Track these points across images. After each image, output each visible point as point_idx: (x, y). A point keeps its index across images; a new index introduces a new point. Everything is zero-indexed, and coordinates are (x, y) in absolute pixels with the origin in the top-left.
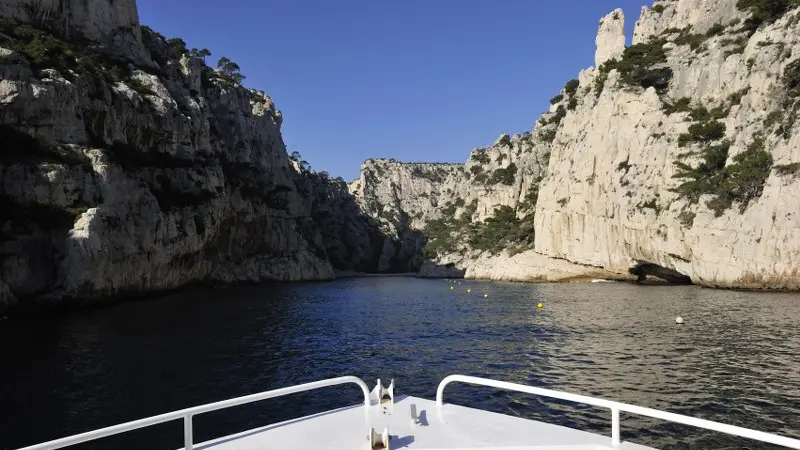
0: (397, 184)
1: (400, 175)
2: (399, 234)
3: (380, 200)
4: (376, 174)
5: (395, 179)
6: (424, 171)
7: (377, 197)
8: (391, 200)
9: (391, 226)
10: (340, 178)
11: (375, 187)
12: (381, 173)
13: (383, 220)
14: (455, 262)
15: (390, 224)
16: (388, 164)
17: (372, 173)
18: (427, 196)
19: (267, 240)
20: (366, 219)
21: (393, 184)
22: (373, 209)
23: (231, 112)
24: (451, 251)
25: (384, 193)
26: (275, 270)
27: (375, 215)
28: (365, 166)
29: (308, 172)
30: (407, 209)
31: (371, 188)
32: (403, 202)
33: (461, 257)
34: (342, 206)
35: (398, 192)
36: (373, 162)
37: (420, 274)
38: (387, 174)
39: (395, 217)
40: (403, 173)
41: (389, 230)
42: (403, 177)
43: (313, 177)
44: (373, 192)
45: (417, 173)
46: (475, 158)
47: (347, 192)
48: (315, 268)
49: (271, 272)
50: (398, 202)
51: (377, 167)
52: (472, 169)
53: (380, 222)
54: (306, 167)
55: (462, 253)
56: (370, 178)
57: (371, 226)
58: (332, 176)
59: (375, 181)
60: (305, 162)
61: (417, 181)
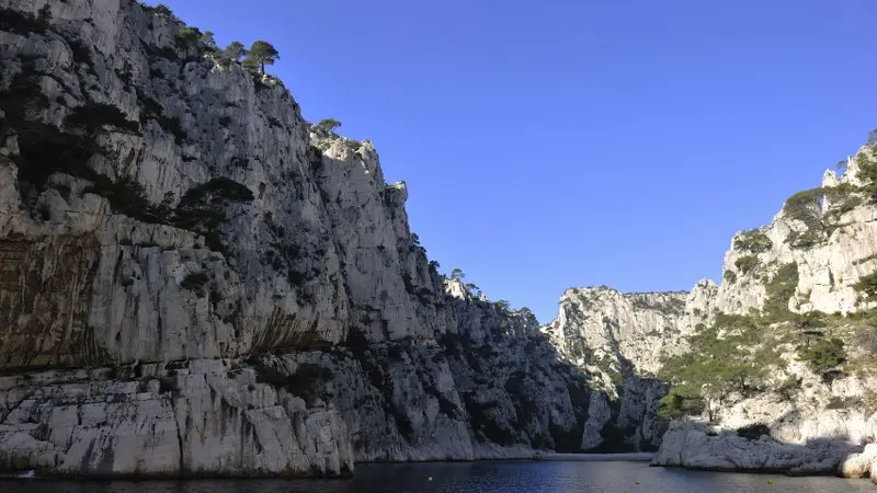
0: (612, 318)
1: (616, 306)
2: (620, 390)
3: (589, 342)
4: (581, 308)
5: (609, 313)
6: (652, 302)
7: (584, 339)
8: (605, 341)
9: (606, 378)
10: (525, 309)
11: (580, 325)
12: (588, 305)
13: (593, 369)
14: (770, 421)
15: (604, 375)
16: (598, 294)
17: (575, 306)
18: (659, 335)
19: (96, 319)
20: (566, 368)
21: (606, 320)
22: (576, 353)
23: (229, 105)
24: (748, 392)
25: (594, 332)
26: (62, 421)
27: (580, 362)
28: (565, 297)
29: (476, 299)
30: (629, 355)
31: (574, 326)
32: (623, 345)
33: (786, 408)
34: (529, 349)
35: (615, 331)
36: (576, 291)
37: (663, 456)
38: (596, 305)
39: (612, 367)
40: (620, 303)
41: (602, 385)
42: (620, 309)
43: (485, 307)
44: (578, 332)
45: (641, 304)
46: (742, 245)
47: (537, 330)
48: (248, 427)
49: (43, 434)
50: (615, 345)
51: (583, 298)
52: (738, 264)
53: (588, 373)
54: (474, 292)
55: (787, 392)
56: (573, 312)
57: (576, 379)
58: (514, 307)
59: (580, 317)
60: (473, 286)
61: (641, 313)
